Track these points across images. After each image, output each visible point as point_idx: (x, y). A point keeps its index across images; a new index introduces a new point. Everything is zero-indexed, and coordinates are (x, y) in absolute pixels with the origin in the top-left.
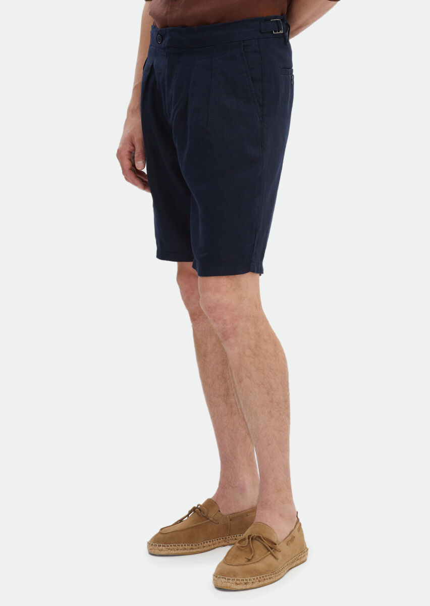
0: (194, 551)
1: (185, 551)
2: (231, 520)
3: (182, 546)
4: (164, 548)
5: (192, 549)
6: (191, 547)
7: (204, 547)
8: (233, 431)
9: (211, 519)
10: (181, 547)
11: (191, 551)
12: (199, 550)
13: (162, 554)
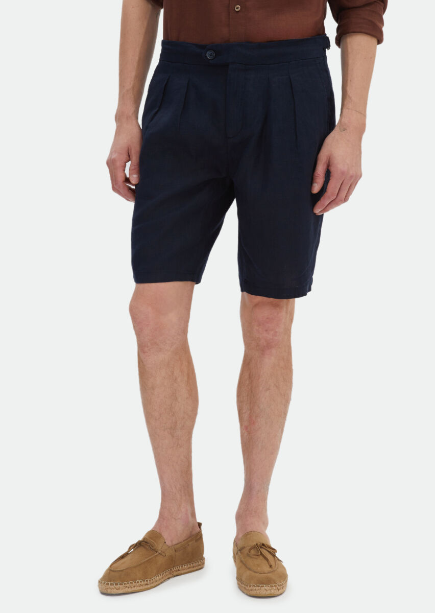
0: (149, 586)
1: (141, 588)
2: (175, 551)
3: (138, 582)
4: (121, 586)
5: (147, 584)
6: (146, 582)
7: (156, 581)
8: (177, 463)
9: (160, 552)
10: (137, 584)
11: (146, 587)
12: (152, 585)
13: (120, 593)
